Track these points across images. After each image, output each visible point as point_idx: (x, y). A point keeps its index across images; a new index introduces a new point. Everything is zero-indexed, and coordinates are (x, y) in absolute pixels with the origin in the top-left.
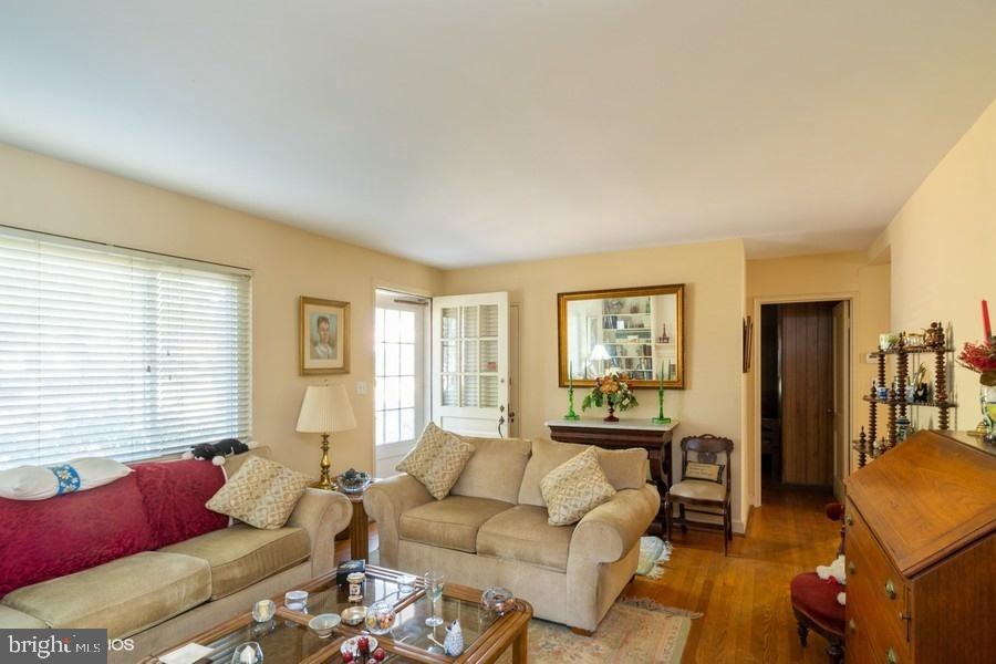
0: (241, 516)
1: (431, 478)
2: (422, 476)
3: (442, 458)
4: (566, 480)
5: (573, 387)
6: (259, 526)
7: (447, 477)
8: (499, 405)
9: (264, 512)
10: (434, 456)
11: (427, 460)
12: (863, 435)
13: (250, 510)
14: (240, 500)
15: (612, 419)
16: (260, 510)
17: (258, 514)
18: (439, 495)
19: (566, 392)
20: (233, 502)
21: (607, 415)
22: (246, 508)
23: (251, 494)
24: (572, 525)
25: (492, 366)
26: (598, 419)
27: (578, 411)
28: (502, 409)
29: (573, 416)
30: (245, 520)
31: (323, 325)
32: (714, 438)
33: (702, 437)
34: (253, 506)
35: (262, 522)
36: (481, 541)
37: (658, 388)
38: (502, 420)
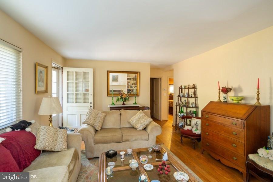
0: (52, 149)
1: (97, 125)
2: (94, 124)
3: (98, 118)
4: (140, 119)
5: (113, 96)
6: (60, 150)
7: (101, 123)
8: (90, 102)
9: (61, 145)
10: (96, 118)
11: (94, 119)
12: (177, 104)
13: (55, 145)
14: (50, 143)
15: (124, 104)
16: (59, 145)
17: (59, 146)
18: (99, 129)
19: (111, 98)
20: (47, 144)
21: (123, 103)
22: (53, 145)
23: (53, 139)
24: (145, 129)
25: (87, 90)
26: (120, 104)
27: (114, 102)
28: (91, 103)
29: (113, 104)
30: (53, 150)
31: (41, 74)
32: (145, 107)
33: (143, 107)
34: (56, 144)
35: (61, 149)
36: (124, 138)
37: (135, 96)
38: (91, 106)
